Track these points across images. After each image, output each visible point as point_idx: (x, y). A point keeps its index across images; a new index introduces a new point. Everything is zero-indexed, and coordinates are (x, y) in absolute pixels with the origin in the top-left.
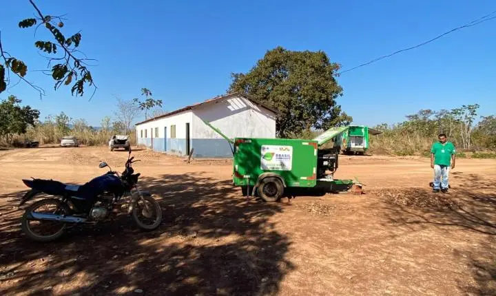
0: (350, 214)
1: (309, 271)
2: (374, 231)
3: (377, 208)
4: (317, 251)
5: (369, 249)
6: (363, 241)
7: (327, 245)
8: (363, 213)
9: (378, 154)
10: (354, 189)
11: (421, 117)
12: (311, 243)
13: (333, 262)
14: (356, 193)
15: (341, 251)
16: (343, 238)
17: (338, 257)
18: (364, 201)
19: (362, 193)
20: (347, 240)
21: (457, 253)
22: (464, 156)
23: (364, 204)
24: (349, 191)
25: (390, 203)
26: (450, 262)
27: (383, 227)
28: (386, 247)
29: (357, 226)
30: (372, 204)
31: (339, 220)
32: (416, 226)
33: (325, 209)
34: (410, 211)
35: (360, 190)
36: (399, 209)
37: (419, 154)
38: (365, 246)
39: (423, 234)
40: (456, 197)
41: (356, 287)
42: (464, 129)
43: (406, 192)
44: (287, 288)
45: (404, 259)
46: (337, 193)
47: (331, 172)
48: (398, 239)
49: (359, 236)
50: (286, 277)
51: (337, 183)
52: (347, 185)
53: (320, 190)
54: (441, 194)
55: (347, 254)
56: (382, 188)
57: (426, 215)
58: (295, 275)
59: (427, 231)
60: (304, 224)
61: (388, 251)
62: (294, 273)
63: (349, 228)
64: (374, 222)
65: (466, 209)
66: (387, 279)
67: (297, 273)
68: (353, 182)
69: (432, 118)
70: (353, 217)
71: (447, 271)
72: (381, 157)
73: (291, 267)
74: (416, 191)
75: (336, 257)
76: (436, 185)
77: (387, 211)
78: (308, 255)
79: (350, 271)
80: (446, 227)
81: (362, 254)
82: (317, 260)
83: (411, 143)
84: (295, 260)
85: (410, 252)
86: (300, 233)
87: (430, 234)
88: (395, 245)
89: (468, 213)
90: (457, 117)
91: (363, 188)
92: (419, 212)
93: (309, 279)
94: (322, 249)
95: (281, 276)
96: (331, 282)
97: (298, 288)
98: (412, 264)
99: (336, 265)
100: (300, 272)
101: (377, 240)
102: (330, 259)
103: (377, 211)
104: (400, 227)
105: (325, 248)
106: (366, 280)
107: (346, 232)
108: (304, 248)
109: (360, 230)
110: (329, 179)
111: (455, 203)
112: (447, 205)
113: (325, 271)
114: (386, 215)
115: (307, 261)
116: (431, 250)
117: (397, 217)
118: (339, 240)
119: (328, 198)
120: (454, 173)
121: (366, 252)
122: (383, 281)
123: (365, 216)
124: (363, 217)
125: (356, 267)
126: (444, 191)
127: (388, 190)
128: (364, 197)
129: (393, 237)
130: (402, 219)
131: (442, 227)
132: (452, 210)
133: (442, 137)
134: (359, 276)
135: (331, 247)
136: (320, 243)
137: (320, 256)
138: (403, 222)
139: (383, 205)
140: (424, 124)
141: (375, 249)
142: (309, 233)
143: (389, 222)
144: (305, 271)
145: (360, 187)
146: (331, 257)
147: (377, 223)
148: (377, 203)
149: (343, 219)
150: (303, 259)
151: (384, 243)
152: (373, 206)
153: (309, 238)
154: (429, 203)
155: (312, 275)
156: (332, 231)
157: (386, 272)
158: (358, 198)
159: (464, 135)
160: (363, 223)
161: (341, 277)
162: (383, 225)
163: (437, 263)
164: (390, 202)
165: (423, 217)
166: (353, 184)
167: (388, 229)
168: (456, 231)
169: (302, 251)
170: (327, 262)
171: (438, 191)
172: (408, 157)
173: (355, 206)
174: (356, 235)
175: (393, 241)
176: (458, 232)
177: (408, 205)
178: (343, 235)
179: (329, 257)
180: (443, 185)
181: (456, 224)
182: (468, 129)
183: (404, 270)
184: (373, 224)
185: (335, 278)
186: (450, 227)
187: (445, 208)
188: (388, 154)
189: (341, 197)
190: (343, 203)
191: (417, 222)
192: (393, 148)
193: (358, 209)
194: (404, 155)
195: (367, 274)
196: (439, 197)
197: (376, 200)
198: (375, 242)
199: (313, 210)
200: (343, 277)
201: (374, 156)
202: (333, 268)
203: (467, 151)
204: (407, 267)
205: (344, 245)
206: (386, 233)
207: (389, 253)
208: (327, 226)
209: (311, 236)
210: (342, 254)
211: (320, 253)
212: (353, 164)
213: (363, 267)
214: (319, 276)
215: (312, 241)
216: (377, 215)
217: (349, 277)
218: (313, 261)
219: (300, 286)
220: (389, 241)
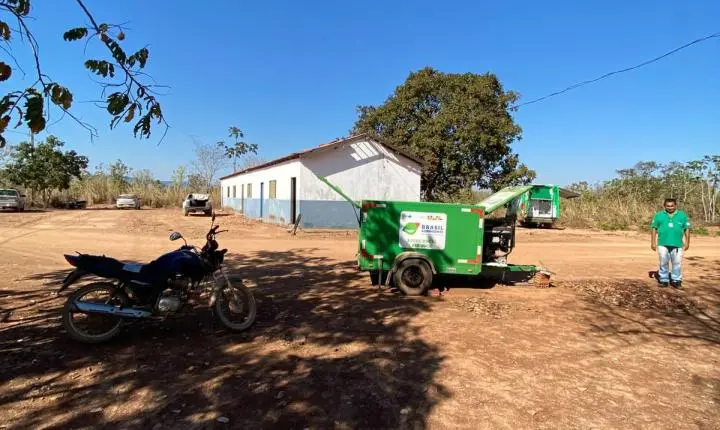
0: (533, 317)
1: (471, 400)
2: (568, 344)
3: (573, 309)
4: (483, 371)
5: (562, 370)
6: (551, 359)
7: (498, 362)
8: (551, 315)
9: (574, 226)
10: (537, 279)
11: (639, 174)
12: (473, 358)
13: (509, 388)
14: (541, 286)
15: (519, 372)
16: (523, 353)
17: (514, 381)
18: (553, 298)
19: (550, 286)
20: (528, 355)
21: (697, 380)
22: (705, 233)
23: (553, 303)
24: (531, 281)
25: (593, 302)
26: (688, 394)
27: (582, 338)
28: (588, 369)
29: (543, 335)
30: (565, 303)
31: (516, 325)
32: (634, 338)
33: (495, 308)
34: (623, 314)
35: (546, 281)
36: (606, 311)
37: (635, 227)
38: (556, 366)
39: (644, 350)
40: (695, 294)
41: (543, 427)
42: (706, 192)
43: (618, 284)
44: (438, 424)
45: (615, 387)
46: (512, 284)
47: (504, 253)
48: (606, 356)
49: (546, 350)
50: (437, 409)
51: (513, 269)
52: (528, 273)
53: (486, 280)
54: (671, 290)
55: (528, 377)
56: (579, 278)
57: (649, 322)
58: (451, 405)
59: (649, 345)
60: (463, 330)
61: (591, 374)
62: (448, 402)
63: (531, 337)
64: (570, 329)
65: (710, 313)
66: (590, 417)
67: (454, 402)
68: (537, 268)
69: (656, 174)
70: (538, 322)
71: (683, 408)
72: (577, 231)
73: (445, 393)
74: (633, 284)
75: (512, 382)
76: (662, 275)
77: (588, 314)
78: (470, 376)
79: (532, 403)
80: (680, 341)
81: (551, 377)
82: (483, 384)
83: (624, 212)
84: (450, 383)
85: (625, 377)
86: (456, 343)
87: (656, 351)
88: (601, 365)
89: (714, 320)
90: (695, 174)
91: (552, 278)
92: (637, 317)
93: (471, 412)
94: (490, 369)
95: (429, 406)
96: (504, 419)
97: (455, 425)
98: (629, 396)
99: (511, 393)
100: (458, 401)
101: (574, 356)
102: (503, 384)
103: (572, 313)
104: (608, 339)
105: (496, 367)
106: (558, 418)
107: (527, 343)
108: (464, 366)
109: (548, 342)
110: (500, 263)
111: (693, 304)
112: (681, 306)
113: (494, 401)
114: (587, 319)
115: (467, 386)
116: (656, 375)
117: (605, 323)
118: (516, 354)
119: (499, 292)
120: (692, 259)
121: (557, 375)
122: (583, 420)
123: (556, 320)
124: (552, 323)
125: (542, 397)
126: (676, 285)
127: (591, 282)
128: (553, 291)
129: (598, 353)
130: (612, 326)
131: (673, 340)
132: (689, 314)
133: (670, 204)
134: (546, 410)
135: (504, 365)
136: (487, 359)
137: (489, 379)
138: (614, 330)
139: (583, 305)
140: (644, 182)
141: (569, 371)
142: (470, 344)
143: (591, 330)
144: (465, 401)
145: (548, 277)
146: (504, 381)
147: (572, 331)
148: (574, 301)
149: (522, 324)
150: (462, 383)
151: (584, 362)
152: (567, 306)
153: (470, 352)
154: (653, 303)
155: (476, 406)
156: (506, 341)
157: (588, 407)
158: (544, 293)
159: (707, 202)
160: (552, 331)
161: (520, 411)
162: (583, 334)
163: (667, 395)
164: (593, 300)
165: (644, 325)
166: (536, 272)
167: (591, 340)
168: (696, 346)
169: (460, 369)
170: (499, 388)
171: (666, 284)
172: (619, 232)
173: (541, 305)
174: (542, 348)
175: (599, 359)
176: (700, 349)
177: (621, 304)
178: (523, 348)
179: (501, 380)
180: (673, 276)
181: (695, 336)
182: (713, 192)
183: (615, 405)
184: (567, 332)
185: (510, 412)
186: (687, 341)
187: (678, 311)
188: (589, 227)
189: (517, 291)
190: (521, 300)
191: (636, 332)
192: (597, 219)
193: (544, 308)
194: (613, 229)
195: (559, 408)
196: (669, 295)
197: (571, 296)
198: (570, 361)
199: (476, 309)
200: (522, 412)
201: (568, 231)
202: (508, 398)
203: (710, 225)
204: (621, 400)
205: (523, 363)
206: (588, 346)
207: (592, 377)
208: (499, 333)
209: (474, 348)
210: (520, 377)
211: (488, 375)
212: (535, 241)
213: (553, 396)
214: (486, 408)
215: (475, 355)
216: (574, 320)
217: (533, 412)
218: (478, 385)
219: (458, 422)
220: (592, 360)
